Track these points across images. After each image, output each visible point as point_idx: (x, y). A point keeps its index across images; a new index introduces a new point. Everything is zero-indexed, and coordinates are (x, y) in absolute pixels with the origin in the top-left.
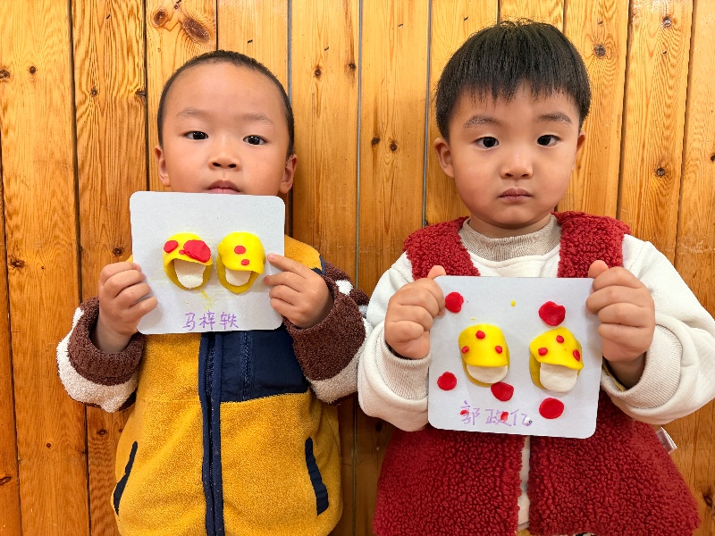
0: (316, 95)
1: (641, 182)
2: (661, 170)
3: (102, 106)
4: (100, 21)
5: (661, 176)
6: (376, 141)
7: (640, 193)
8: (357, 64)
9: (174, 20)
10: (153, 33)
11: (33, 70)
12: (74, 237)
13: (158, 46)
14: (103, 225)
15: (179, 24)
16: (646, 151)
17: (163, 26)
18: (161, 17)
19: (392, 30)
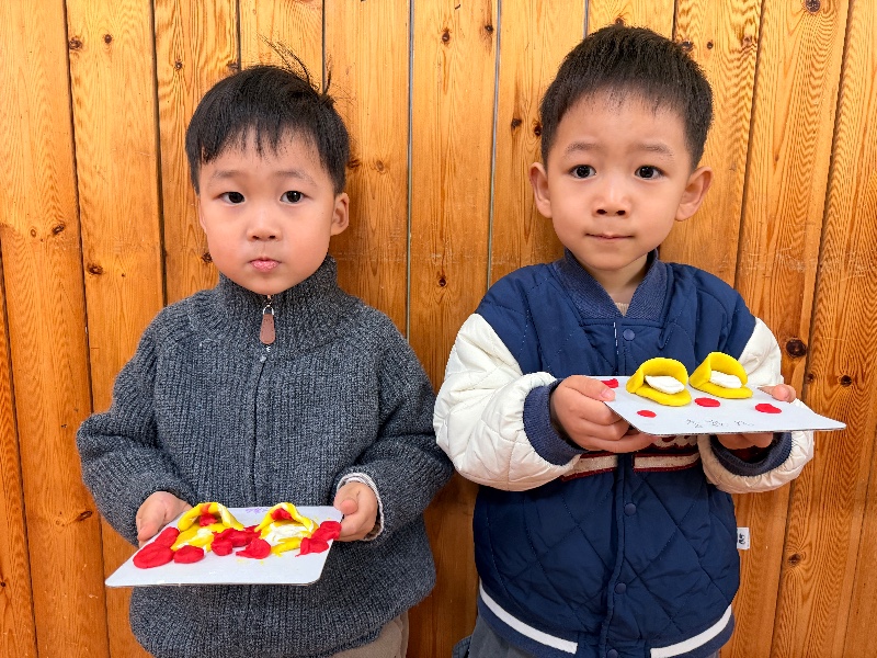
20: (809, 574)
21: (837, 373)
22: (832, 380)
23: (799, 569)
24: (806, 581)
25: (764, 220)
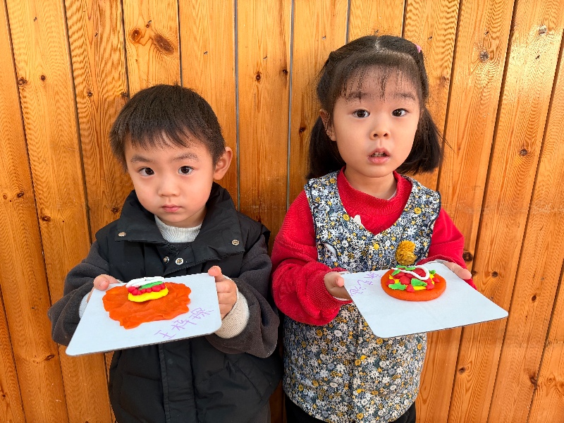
0: (258, 95)
1: (507, 159)
2: (524, 150)
3: (96, 105)
4: (90, 39)
5: (523, 155)
6: (302, 129)
7: (506, 168)
8: (288, 70)
9: (147, 37)
10: (132, 48)
11: (43, 78)
12: (83, 200)
13: (135, 58)
14: (104, 192)
15: (150, 40)
16: (513, 136)
17: (138, 42)
18: (136, 34)
19: (316, 42)
20: (470, 378)
21: (490, 270)
22: (487, 274)
23: (464, 375)
24: (468, 381)
25: (451, 185)
